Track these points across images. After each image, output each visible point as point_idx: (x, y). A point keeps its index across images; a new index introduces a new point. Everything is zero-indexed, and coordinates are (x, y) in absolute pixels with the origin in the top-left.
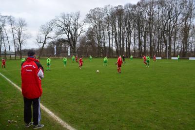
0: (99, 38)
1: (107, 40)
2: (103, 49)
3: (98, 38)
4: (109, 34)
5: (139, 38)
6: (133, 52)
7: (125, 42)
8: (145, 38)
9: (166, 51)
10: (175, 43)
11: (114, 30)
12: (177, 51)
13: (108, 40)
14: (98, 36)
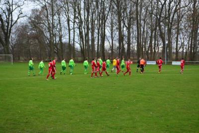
0: (51, 28)
1: (64, 32)
2: (59, 47)
3: (49, 28)
4: (68, 21)
5: (120, 29)
6: (110, 52)
7: (96, 35)
8: (128, 29)
9: (163, 51)
10: (177, 38)
11: (77, 15)
12: (181, 50)
13: (67, 31)
14: (49, 24)
